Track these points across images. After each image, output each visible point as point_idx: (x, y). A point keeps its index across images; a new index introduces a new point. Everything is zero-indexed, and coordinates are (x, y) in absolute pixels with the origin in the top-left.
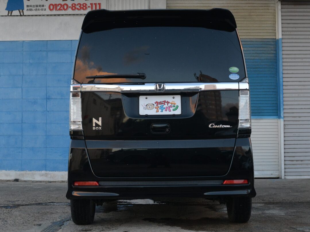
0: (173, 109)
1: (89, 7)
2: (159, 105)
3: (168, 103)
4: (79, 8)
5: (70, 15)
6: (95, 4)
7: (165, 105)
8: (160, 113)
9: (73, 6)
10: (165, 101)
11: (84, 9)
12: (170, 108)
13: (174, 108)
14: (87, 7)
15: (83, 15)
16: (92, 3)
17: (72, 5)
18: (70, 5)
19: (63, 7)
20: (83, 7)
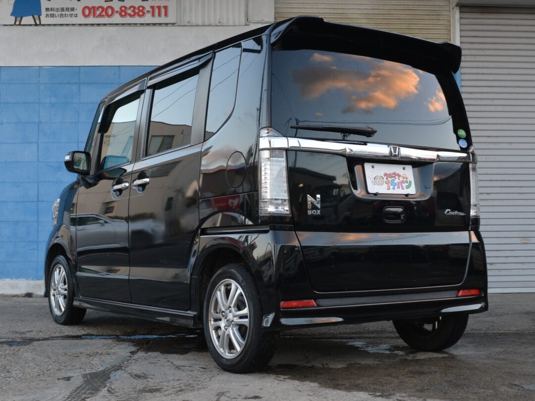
1: (148, 12)
2: (390, 179)
3: (399, 176)
4: (132, 14)
5: (117, 24)
6: (159, 7)
9: (122, 11)
11: (139, 16)
13: (407, 184)
14: (146, 12)
15: (139, 25)
16: (153, 5)
17: (121, 8)
18: (117, 9)
19: (106, 12)
20: (139, 12)
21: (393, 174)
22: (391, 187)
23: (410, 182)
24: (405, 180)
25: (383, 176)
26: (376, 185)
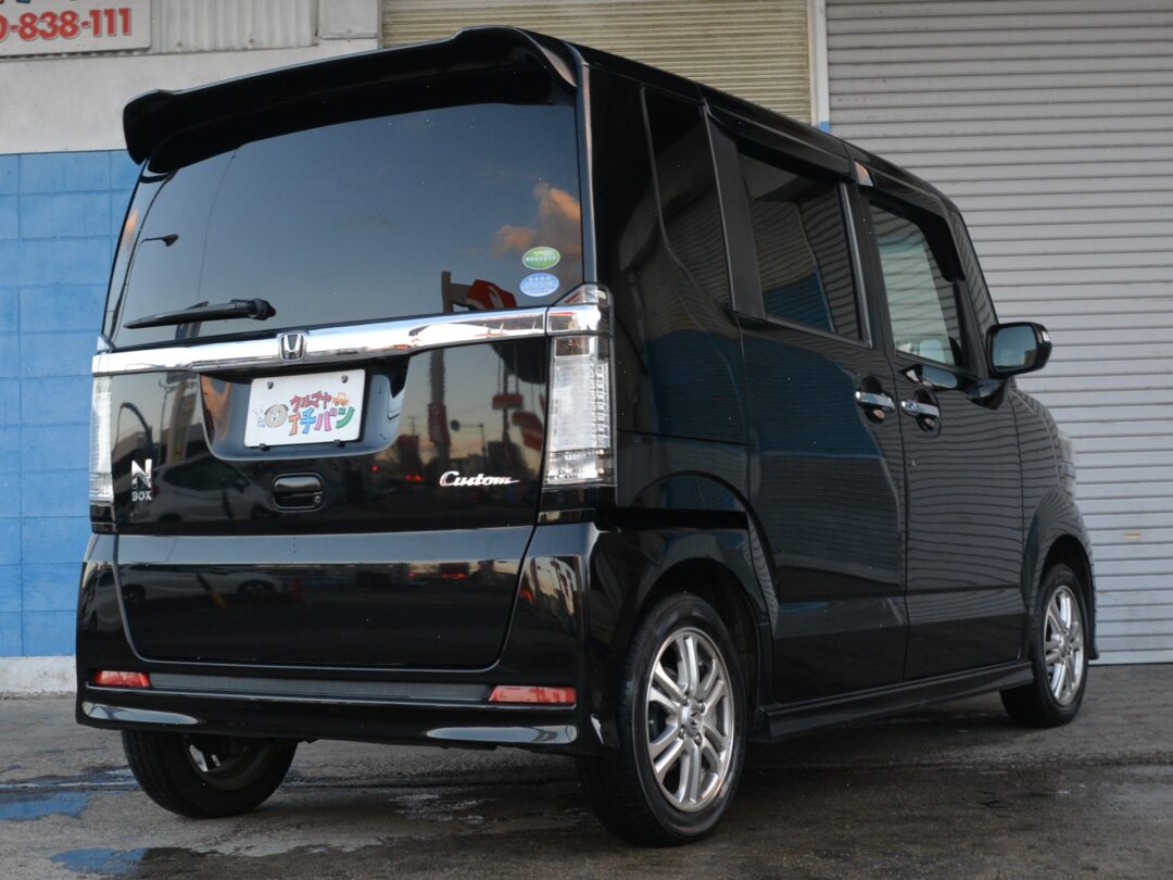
0: (338, 422)
1: (85, 24)
2: (301, 410)
3: (327, 398)
4: (49, 30)
5: (15, 57)
6: (110, 13)
7: (317, 406)
8: (300, 439)
9: (26, 25)
10: (318, 395)
11: (66, 35)
12: (331, 418)
13: (342, 417)
14: (79, 24)
15: (64, 56)
16: (95, 8)
17: (22, 19)
18: (13, 20)
20: (65, 24)
21: (314, 396)
22: (301, 428)
23: (352, 410)
24: (340, 406)
25: (288, 405)
26: (267, 427)
